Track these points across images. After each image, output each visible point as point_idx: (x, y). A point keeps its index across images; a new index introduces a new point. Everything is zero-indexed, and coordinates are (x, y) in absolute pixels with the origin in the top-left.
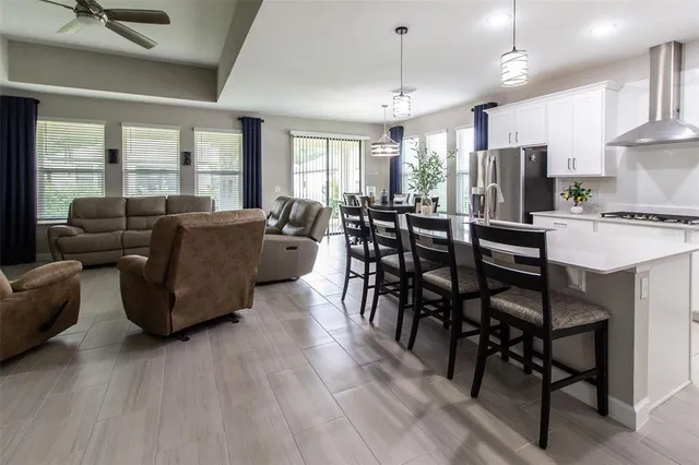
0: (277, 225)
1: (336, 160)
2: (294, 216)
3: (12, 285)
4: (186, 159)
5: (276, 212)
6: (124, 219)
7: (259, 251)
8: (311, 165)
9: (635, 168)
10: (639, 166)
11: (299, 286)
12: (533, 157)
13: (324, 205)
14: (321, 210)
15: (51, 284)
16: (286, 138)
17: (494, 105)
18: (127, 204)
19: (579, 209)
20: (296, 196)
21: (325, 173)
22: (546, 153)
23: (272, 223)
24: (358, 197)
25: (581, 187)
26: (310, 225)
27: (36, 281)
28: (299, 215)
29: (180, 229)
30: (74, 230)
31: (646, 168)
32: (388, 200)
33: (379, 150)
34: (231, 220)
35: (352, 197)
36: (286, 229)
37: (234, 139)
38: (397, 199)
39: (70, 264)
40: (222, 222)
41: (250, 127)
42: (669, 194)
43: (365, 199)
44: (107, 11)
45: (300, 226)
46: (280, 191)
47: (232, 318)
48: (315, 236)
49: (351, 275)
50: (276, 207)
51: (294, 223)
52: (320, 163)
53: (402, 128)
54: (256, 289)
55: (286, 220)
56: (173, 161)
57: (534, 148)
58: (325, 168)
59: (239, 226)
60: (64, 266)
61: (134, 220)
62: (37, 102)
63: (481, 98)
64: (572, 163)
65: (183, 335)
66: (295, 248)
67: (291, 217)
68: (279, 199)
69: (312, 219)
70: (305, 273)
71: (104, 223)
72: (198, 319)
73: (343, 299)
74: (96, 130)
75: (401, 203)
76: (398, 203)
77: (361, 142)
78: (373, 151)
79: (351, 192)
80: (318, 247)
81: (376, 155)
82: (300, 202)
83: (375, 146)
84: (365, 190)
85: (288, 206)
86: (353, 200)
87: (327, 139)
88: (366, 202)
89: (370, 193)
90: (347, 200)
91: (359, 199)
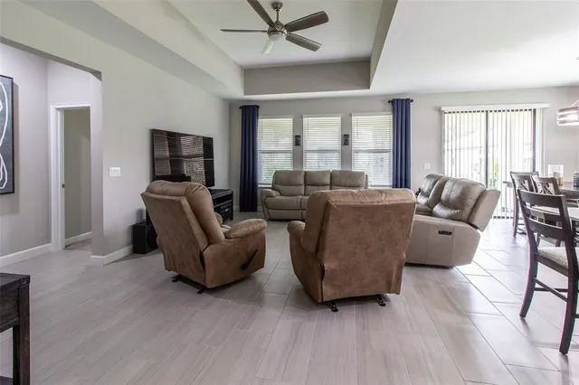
0: (427, 204)
2: (448, 197)
3: (225, 234)
4: (346, 140)
5: (426, 190)
6: (303, 187)
7: (408, 235)
8: (464, 142)
11: (453, 277)
14: (483, 194)
15: (247, 236)
16: (436, 115)
18: (305, 175)
20: (448, 174)
23: (422, 200)
24: (534, 178)
26: (468, 210)
27: (238, 233)
28: (454, 196)
29: (328, 205)
30: (274, 193)
33: (573, 117)
34: (377, 199)
35: (525, 178)
36: (437, 209)
37: (385, 120)
39: (259, 222)
40: (368, 201)
41: (400, 108)
43: (546, 182)
44: (286, 26)
45: (455, 208)
46: (430, 168)
47: (379, 299)
48: (475, 223)
49: (537, 286)
50: (426, 185)
51: (447, 204)
52: (478, 139)
54: (405, 270)
55: (437, 199)
56: (335, 142)
59: (386, 206)
60: (256, 223)
61: (309, 188)
62: (258, 107)
65: (333, 305)
66: (450, 233)
67: (443, 196)
68: (429, 177)
69: (471, 202)
70: (462, 263)
71: (291, 189)
72: (347, 293)
73: (523, 314)
74: (288, 122)
77: (535, 110)
78: (562, 119)
79: (521, 171)
80: (479, 236)
81: (566, 124)
82: (456, 181)
83: (565, 113)
84: (544, 168)
85: (439, 184)
86: (526, 181)
87: (487, 112)
88: (551, 185)
89: (555, 173)
90: (516, 181)
91: (536, 181)
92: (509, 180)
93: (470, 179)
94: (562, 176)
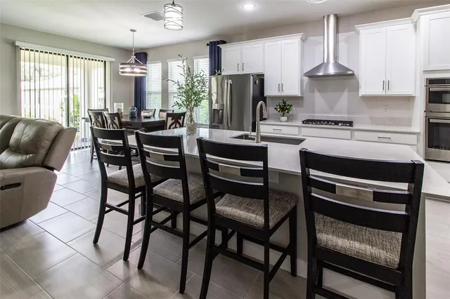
1: (77, 79)
2: (18, 141)
9: (313, 92)
10: (316, 90)
12: (257, 82)
13: (65, 125)
14: (60, 132)
17: (224, 42)
19: (284, 118)
20: (25, 114)
21: (64, 91)
22: (263, 79)
24: (105, 113)
25: (287, 103)
26: (43, 152)
28: (25, 139)
31: (319, 91)
32: (136, 115)
33: (128, 70)
35: (98, 114)
38: (143, 114)
42: (332, 108)
43: (113, 116)
45: (27, 153)
48: (51, 164)
51: (17, 150)
52: (60, 82)
53: (145, 55)
55: (4, 145)
57: (257, 75)
58: (64, 86)
63: (215, 36)
64: (281, 87)
66: (18, 185)
67: (12, 141)
69: (46, 144)
73: (96, 241)
75: (149, 117)
76: (146, 117)
77: (105, 62)
78: (122, 70)
79: (96, 108)
80: (55, 176)
81: (125, 74)
82: (28, 122)
83: (124, 66)
84: (112, 106)
85: (7, 128)
86: (100, 117)
87: (67, 56)
88: (116, 118)
89: (118, 109)
90: (92, 117)
91: (107, 116)
92: (87, 116)
93: (47, 119)
94: (122, 111)
